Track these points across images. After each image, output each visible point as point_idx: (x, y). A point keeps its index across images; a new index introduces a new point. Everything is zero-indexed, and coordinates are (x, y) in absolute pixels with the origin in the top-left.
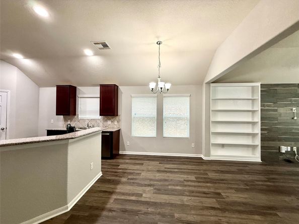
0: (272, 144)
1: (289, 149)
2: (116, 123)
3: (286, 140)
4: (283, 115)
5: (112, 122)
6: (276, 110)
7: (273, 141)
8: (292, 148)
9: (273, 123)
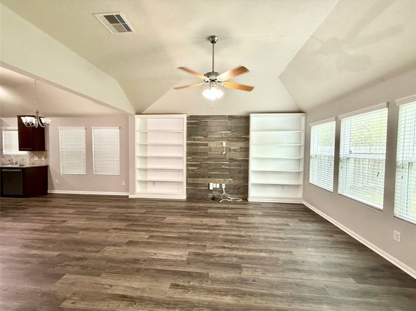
0: (201, 180)
1: (218, 186)
2: (43, 159)
3: (216, 176)
4: (213, 150)
5: (39, 158)
6: (207, 145)
7: (203, 177)
8: (221, 185)
9: (204, 159)
